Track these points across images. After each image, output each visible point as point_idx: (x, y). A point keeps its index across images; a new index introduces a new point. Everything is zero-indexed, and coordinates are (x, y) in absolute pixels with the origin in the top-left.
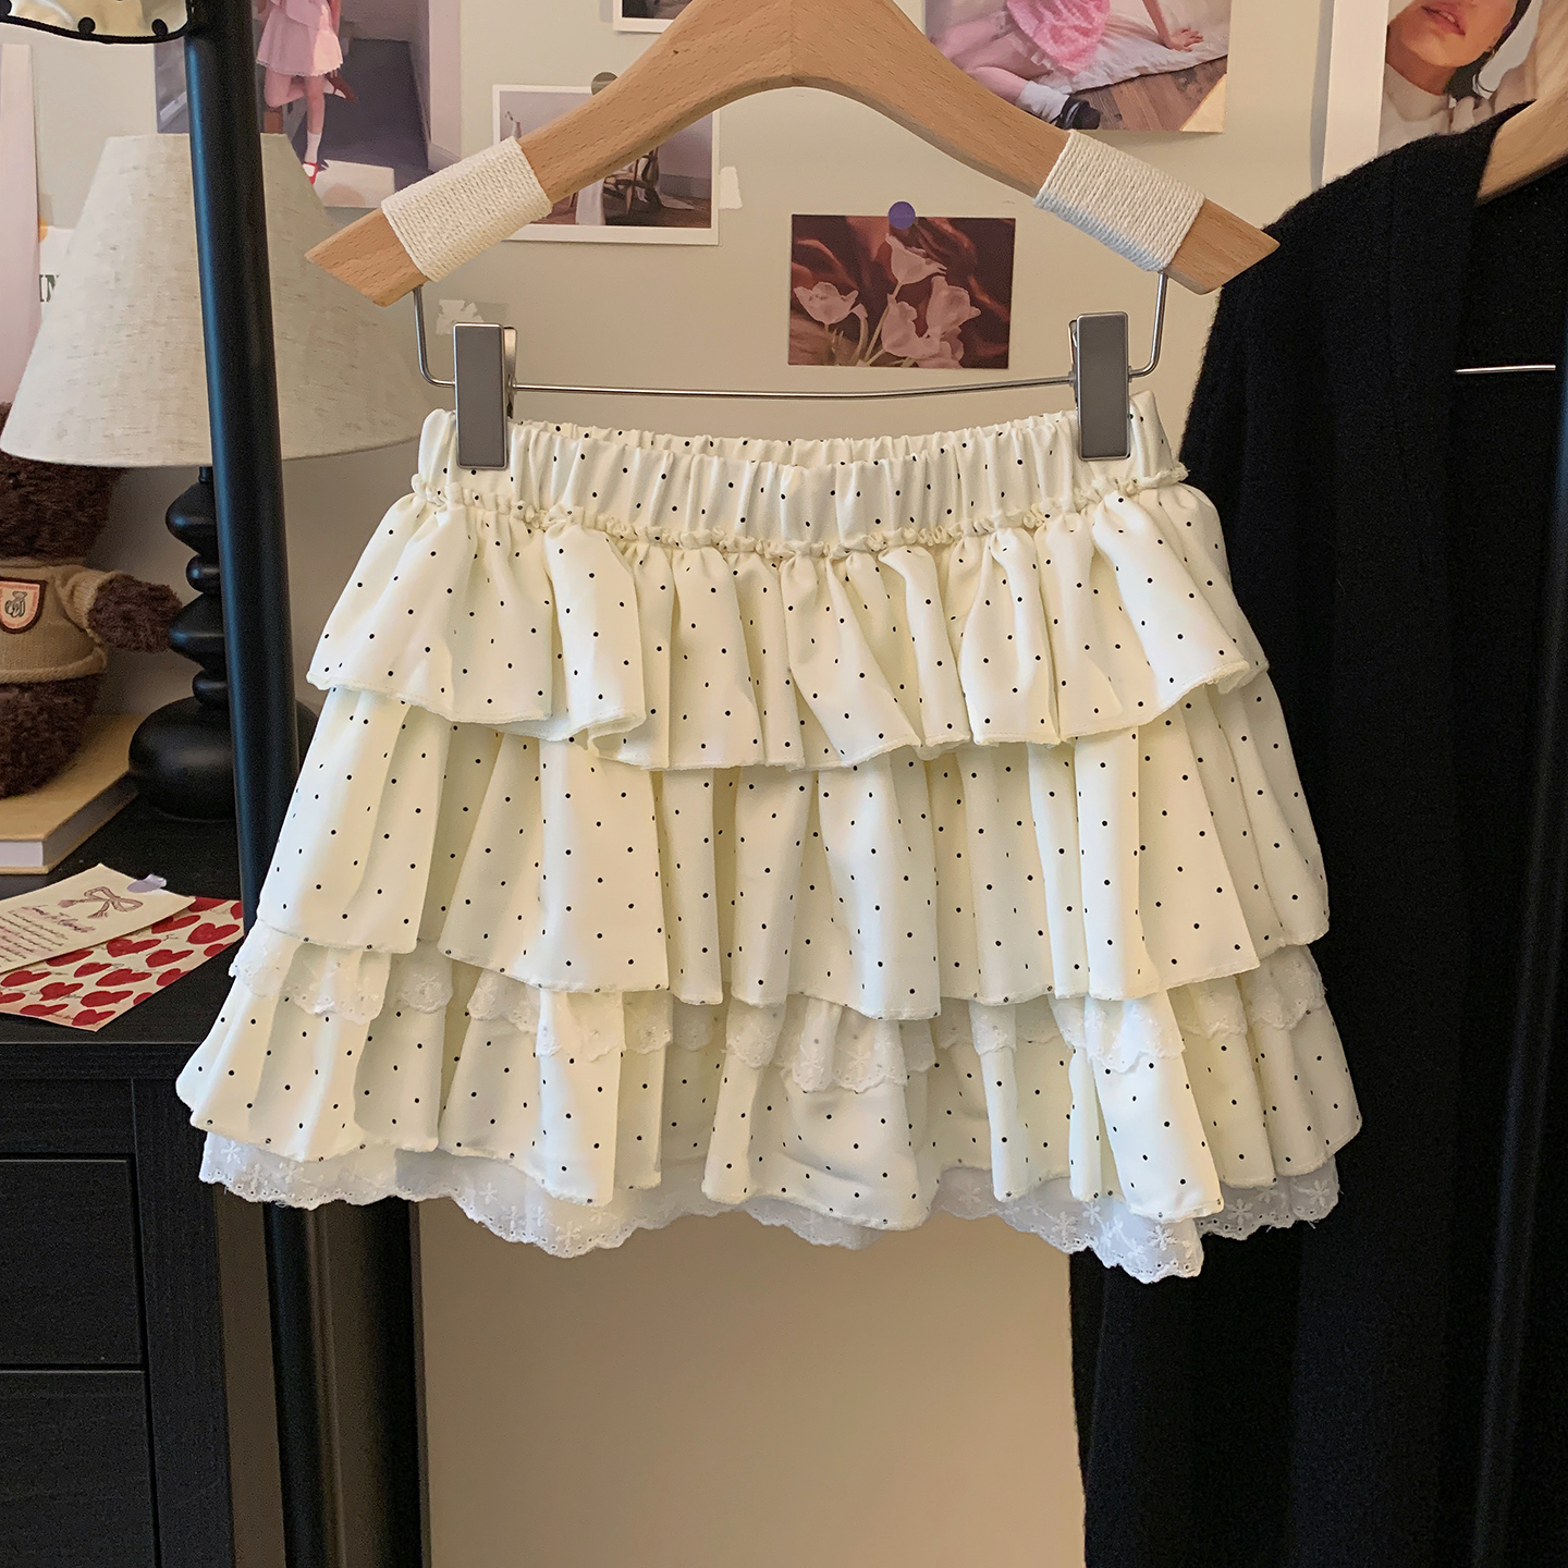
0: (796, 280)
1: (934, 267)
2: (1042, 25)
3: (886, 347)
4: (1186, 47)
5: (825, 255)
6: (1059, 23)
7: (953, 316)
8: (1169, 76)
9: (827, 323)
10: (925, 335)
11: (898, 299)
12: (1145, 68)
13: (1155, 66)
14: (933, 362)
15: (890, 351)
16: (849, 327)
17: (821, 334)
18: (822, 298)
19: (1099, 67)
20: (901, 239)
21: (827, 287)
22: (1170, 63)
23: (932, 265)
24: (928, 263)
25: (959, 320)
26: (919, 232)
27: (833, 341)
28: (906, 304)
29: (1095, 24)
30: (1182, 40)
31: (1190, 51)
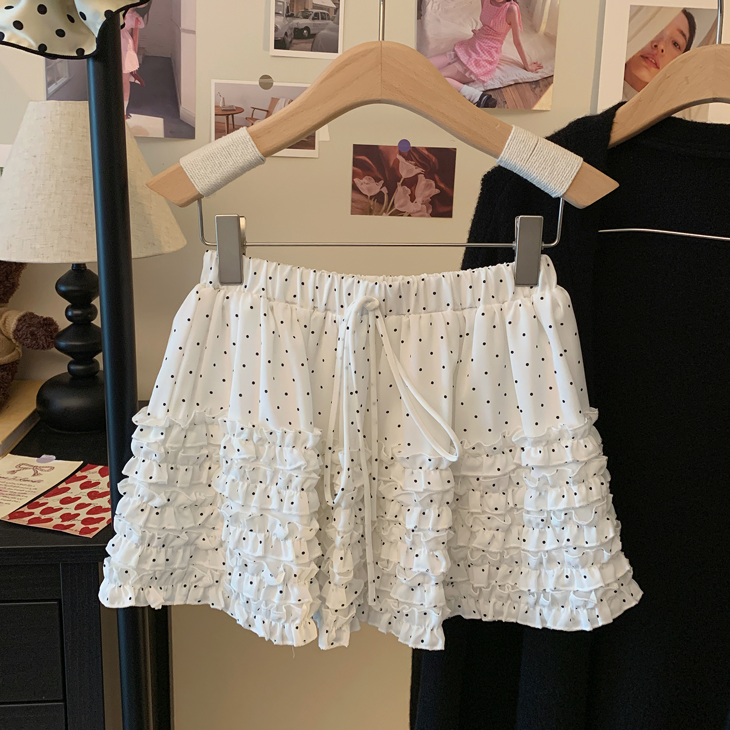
0: (355, 175)
2: (471, 59)
3: (396, 207)
4: (536, 71)
5: (369, 163)
6: (477, 58)
7: (427, 193)
8: (528, 84)
9: (369, 196)
10: (415, 202)
11: (402, 185)
12: (517, 80)
13: (522, 79)
14: (417, 214)
15: (398, 209)
16: (379, 197)
17: (366, 201)
18: (367, 184)
19: (497, 79)
20: (404, 157)
21: (369, 178)
22: (528, 78)
23: (418, 169)
24: (416, 168)
25: (430, 195)
26: (413, 154)
27: (372, 204)
28: (406, 187)
29: (495, 59)
30: (534, 67)
31: (537, 73)
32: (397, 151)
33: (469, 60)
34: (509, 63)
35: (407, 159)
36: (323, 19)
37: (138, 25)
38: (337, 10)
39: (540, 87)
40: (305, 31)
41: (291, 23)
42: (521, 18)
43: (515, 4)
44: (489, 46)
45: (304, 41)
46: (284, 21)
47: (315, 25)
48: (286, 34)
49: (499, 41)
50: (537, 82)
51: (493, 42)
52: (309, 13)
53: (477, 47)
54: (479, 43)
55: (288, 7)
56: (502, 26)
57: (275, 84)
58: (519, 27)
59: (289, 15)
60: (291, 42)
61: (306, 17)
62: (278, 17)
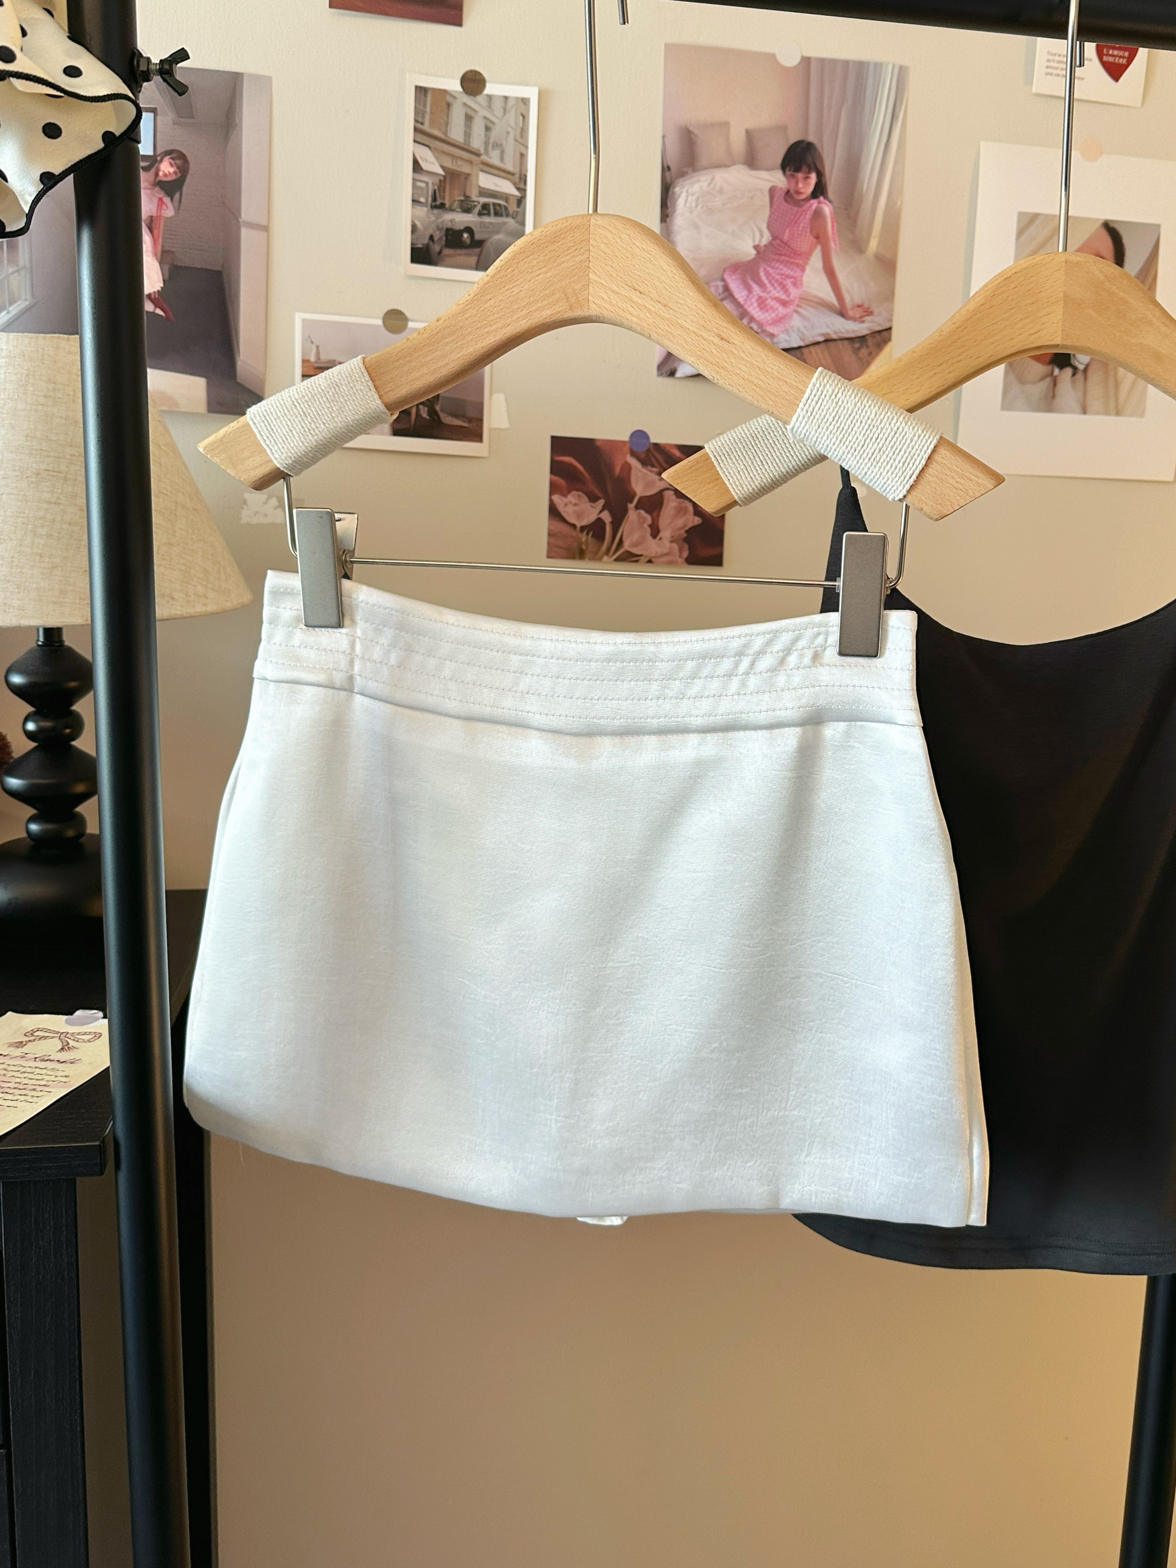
0: (554, 488)
1: (665, 483)
2: (751, 296)
3: (627, 546)
4: (861, 320)
5: (578, 469)
6: (762, 294)
7: (680, 522)
8: (846, 343)
9: (579, 525)
10: (658, 538)
11: (637, 507)
12: (828, 334)
13: (836, 333)
14: (665, 559)
15: (630, 549)
16: (596, 529)
17: (574, 534)
18: (575, 505)
19: (794, 331)
20: (639, 459)
21: (579, 494)
22: (847, 332)
24: (660, 480)
25: (685, 526)
26: (654, 456)
27: (584, 540)
28: (643, 512)
29: (792, 297)
30: (857, 313)
31: (863, 322)
32: (626, 449)
33: (748, 297)
34: (815, 305)
35: (645, 463)
36: (497, 214)
37: (163, 211)
38: (521, 201)
39: (868, 347)
40: (465, 235)
41: (440, 220)
42: (835, 228)
43: (825, 203)
44: (782, 275)
45: (464, 251)
46: (427, 216)
47: (482, 224)
48: (431, 238)
49: (798, 265)
50: (862, 339)
51: (789, 268)
52: (473, 204)
53: (762, 274)
54: (765, 269)
55: (435, 191)
56: (804, 241)
57: (411, 325)
58: (832, 244)
59: (438, 205)
60: (440, 252)
61: (468, 211)
62: (418, 207)
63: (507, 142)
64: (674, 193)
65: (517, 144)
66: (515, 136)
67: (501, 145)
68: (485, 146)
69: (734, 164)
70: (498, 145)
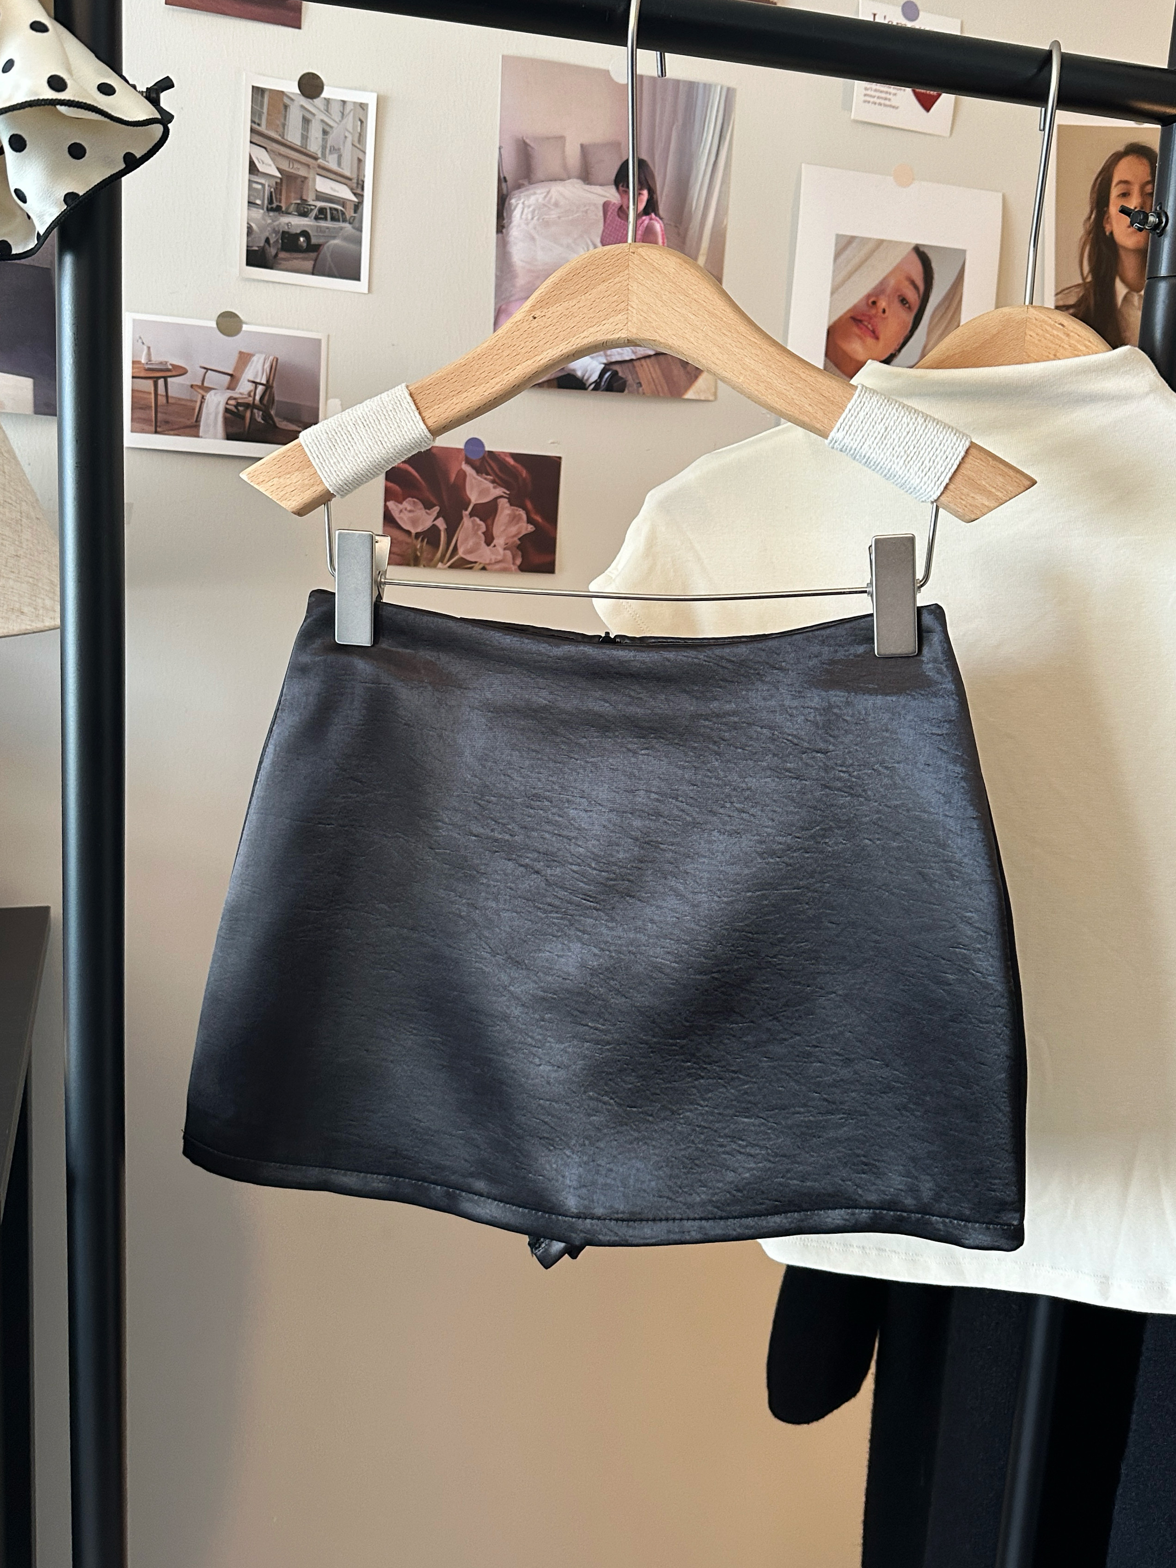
0: (389, 495)
1: (499, 491)
3: (461, 553)
5: (414, 476)
7: (513, 530)
9: (413, 531)
10: (492, 545)
11: (471, 515)
14: (498, 566)
15: (464, 556)
16: (431, 535)
17: (409, 540)
18: (410, 511)
20: (474, 467)
21: (414, 501)
23: (498, 490)
24: (495, 488)
25: (518, 533)
26: (487, 462)
27: (418, 547)
28: (477, 520)
32: (462, 456)
35: (479, 471)
36: (333, 219)
38: (358, 207)
40: (302, 239)
41: (276, 223)
43: (657, 220)
45: (301, 255)
46: (264, 219)
47: (319, 229)
48: (267, 240)
52: (309, 207)
55: (271, 193)
57: (245, 327)
59: (274, 208)
60: (276, 255)
61: (304, 214)
62: (255, 209)
63: (344, 146)
64: (510, 204)
65: (354, 148)
66: (353, 141)
67: (339, 149)
68: (323, 148)
69: (569, 178)
70: (334, 150)
